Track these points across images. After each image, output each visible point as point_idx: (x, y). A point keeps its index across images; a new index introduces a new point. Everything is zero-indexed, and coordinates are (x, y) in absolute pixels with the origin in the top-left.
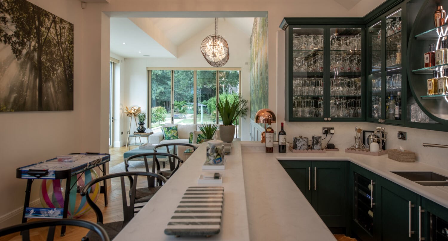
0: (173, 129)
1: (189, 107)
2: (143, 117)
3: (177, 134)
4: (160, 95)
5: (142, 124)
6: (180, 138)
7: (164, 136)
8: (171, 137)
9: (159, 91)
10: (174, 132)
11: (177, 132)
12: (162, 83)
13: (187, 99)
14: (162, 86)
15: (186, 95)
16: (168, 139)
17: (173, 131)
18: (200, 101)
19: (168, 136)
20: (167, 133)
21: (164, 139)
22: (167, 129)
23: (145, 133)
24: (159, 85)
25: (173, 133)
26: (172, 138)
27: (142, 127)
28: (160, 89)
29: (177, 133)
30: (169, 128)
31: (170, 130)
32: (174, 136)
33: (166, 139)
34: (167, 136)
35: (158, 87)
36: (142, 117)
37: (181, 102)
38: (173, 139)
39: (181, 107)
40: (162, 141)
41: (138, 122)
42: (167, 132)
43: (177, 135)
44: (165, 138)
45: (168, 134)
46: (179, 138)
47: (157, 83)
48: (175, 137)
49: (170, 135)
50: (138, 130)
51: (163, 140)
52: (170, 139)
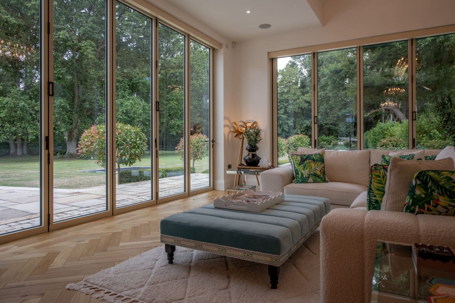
0: (314, 160)
1: (339, 143)
2: (255, 135)
3: (322, 171)
4: (306, 130)
5: (253, 149)
6: (331, 181)
7: (295, 173)
8: (309, 177)
9: (305, 125)
10: (316, 168)
11: (322, 165)
12: (308, 117)
13: (337, 134)
14: (308, 120)
15: (336, 129)
16: (302, 183)
17: (313, 164)
18: (353, 135)
19: (302, 175)
20: (300, 168)
21: (293, 181)
22: (299, 158)
23: (259, 166)
24: (305, 119)
25: (313, 168)
26: (310, 180)
27: (254, 156)
28: (306, 123)
29: (324, 167)
30: (305, 157)
31: (308, 161)
32: (315, 175)
33: (298, 182)
34: (300, 176)
35: (304, 121)
36: (252, 135)
37: (330, 137)
38: (315, 182)
39: (330, 143)
40: (288, 186)
41: (246, 145)
42: (300, 165)
43: (324, 173)
44: (295, 180)
45: (302, 171)
46: (327, 179)
47: (302, 117)
48: (318, 176)
49: (306, 173)
50: (246, 162)
51: (291, 182)
52: (307, 182)
